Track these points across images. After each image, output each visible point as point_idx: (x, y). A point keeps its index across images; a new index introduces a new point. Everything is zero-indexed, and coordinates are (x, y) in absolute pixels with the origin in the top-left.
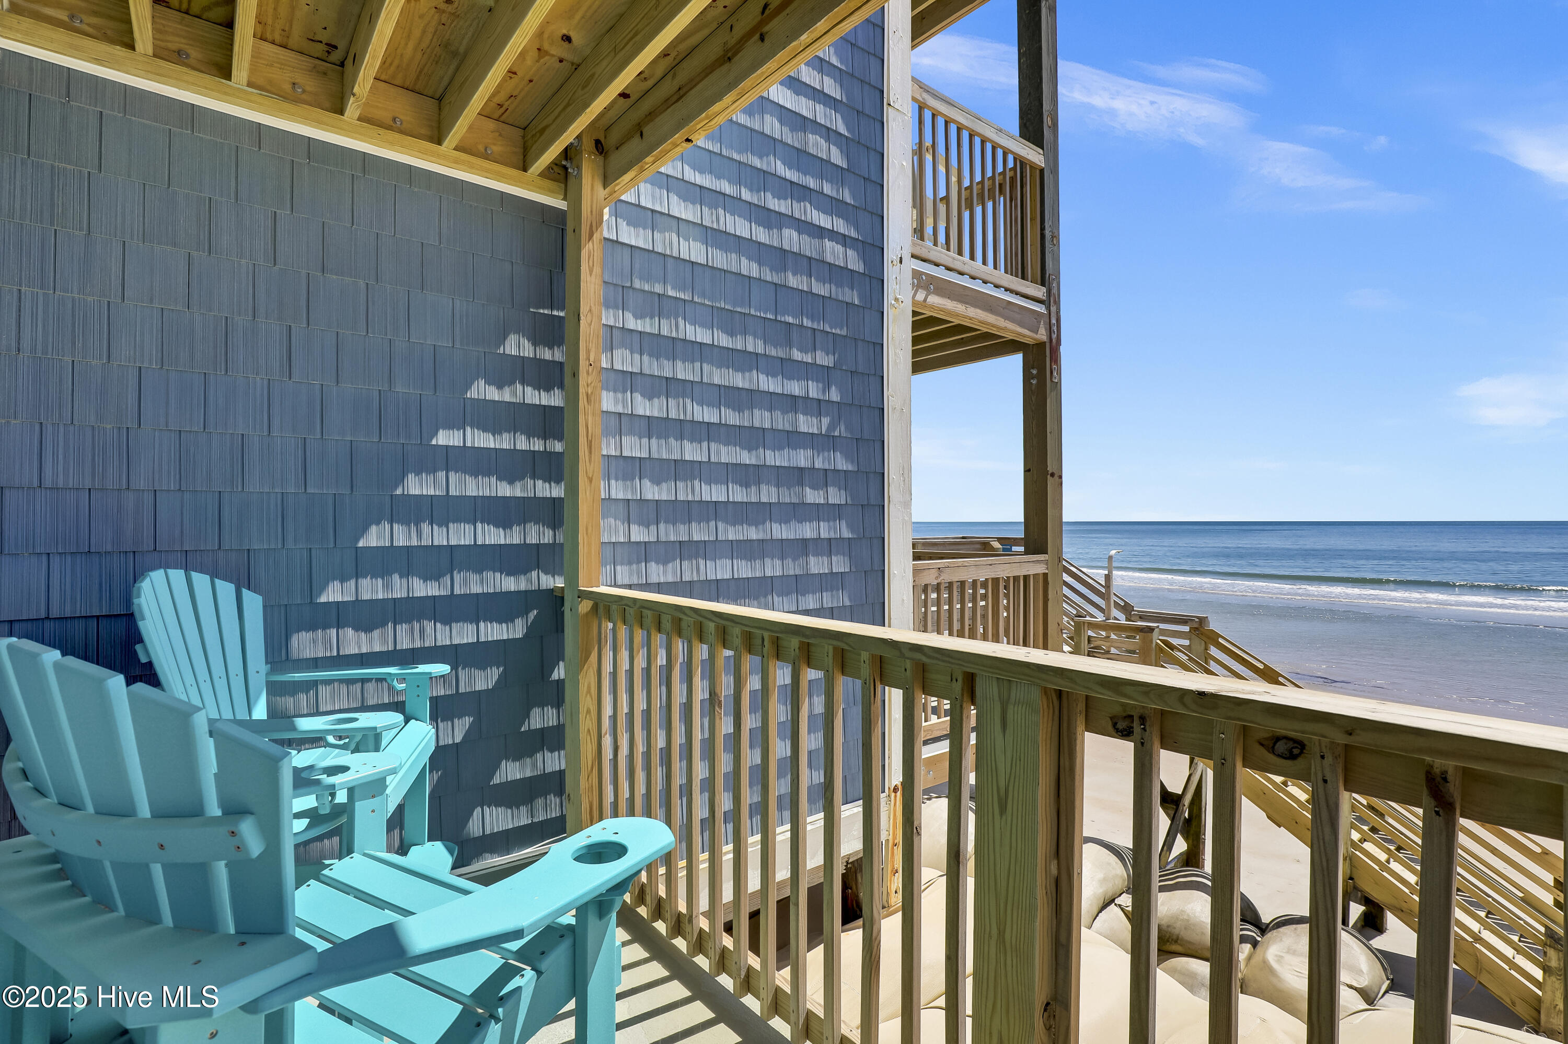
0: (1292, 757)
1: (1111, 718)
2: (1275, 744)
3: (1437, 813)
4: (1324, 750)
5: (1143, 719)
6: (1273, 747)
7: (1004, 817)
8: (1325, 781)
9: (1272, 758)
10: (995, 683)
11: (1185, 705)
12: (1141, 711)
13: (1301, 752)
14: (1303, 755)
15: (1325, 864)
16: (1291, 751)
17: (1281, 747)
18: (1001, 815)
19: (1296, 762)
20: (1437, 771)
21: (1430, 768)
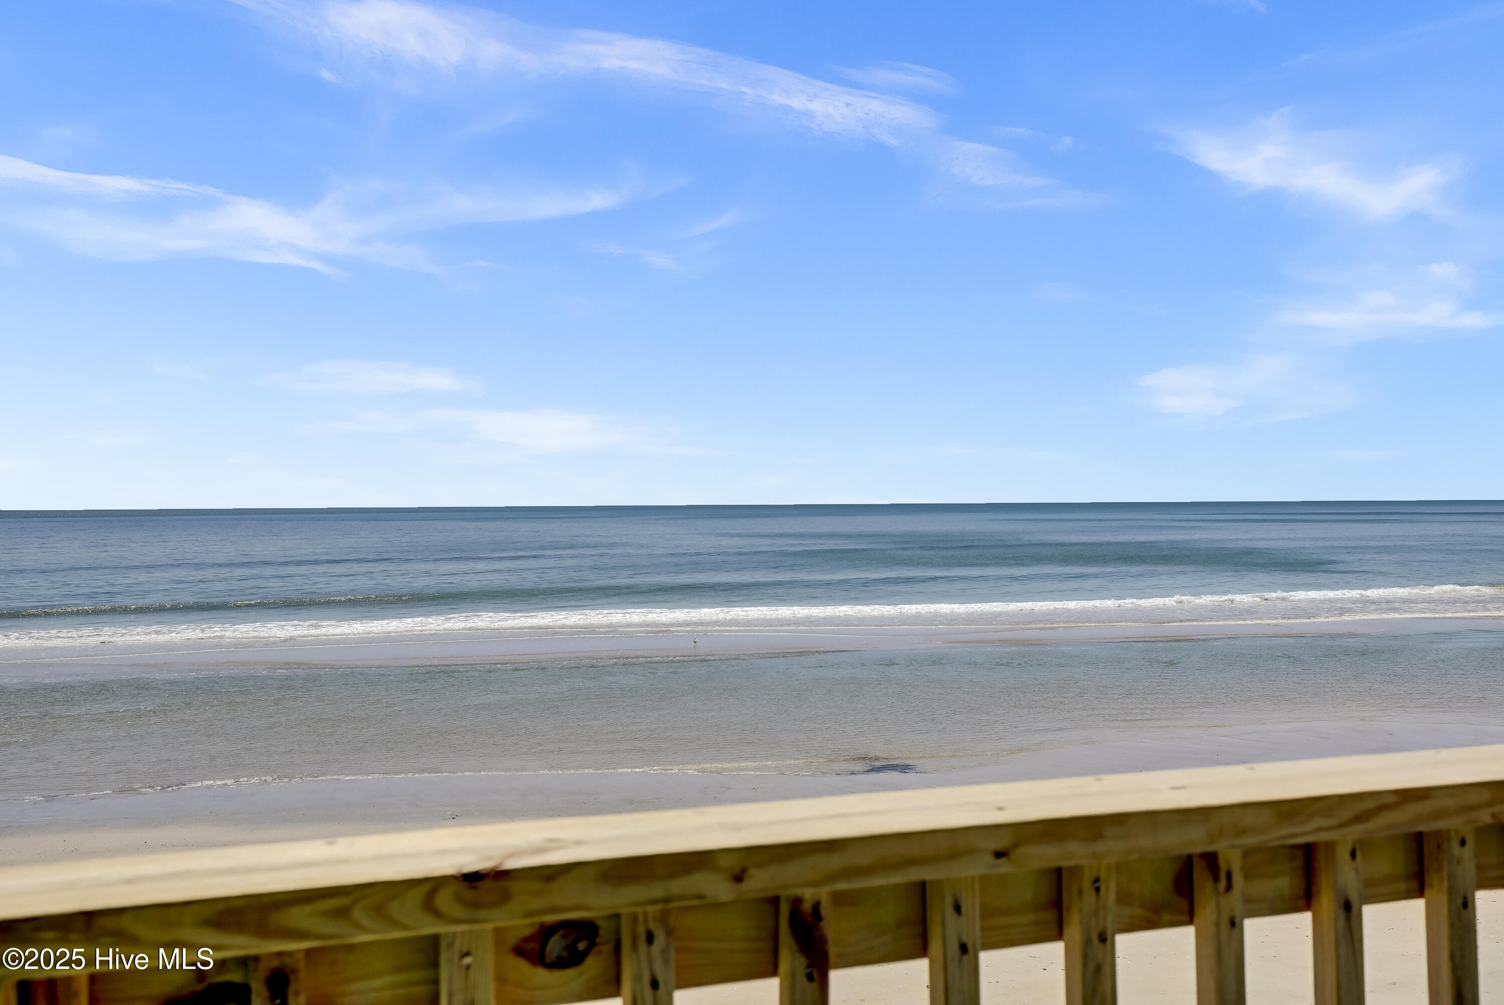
2: (543, 947)
3: (810, 977)
17: (554, 946)
20: (807, 906)
21: (797, 902)
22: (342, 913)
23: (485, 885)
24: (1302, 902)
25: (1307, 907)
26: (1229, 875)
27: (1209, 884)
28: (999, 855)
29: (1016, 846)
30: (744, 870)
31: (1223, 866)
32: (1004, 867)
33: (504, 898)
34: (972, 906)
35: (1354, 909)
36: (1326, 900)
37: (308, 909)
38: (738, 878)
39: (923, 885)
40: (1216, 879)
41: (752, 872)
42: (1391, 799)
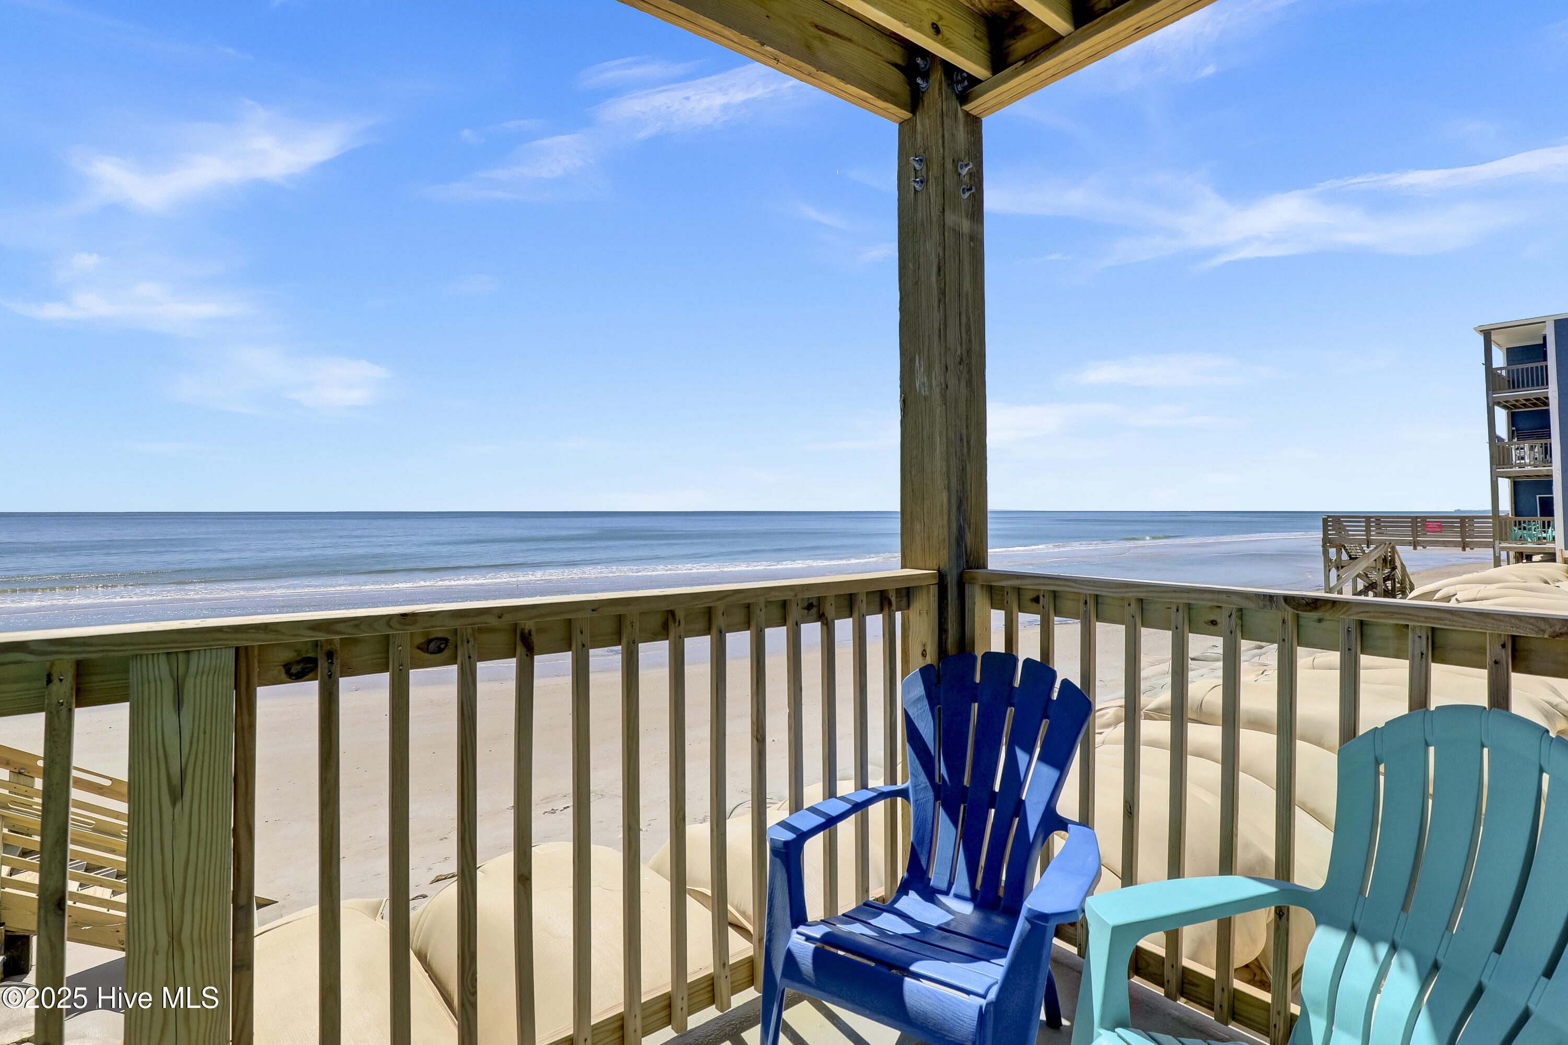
0: (440, 650)
1: (284, 666)
2: (428, 645)
3: (527, 655)
4: (469, 637)
5: (330, 655)
6: (427, 649)
7: (179, 805)
8: (470, 657)
9: (427, 656)
10: (163, 659)
11: (391, 627)
12: (329, 648)
13: (446, 645)
14: (447, 648)
15: (470, 712)
16: (439, 647)
17: (432, 646)
18: (174, 804)
19: (443, 653)
20: (526, 631)
21: (523, 630)
22: (356, 626)
23: (409, 618)
24: (708, 632)
25: (709, 634)
26: (679, 622)
27: (673, 625)
28: (593, 610)
29: (599, 607)
30: (502, 614)
31: (677, 618)
32: (595, 614)
33: (415, 622)
34: (587, 633)
35: (723, 633)
36: (714, 630)
37: (344, 624)
38: (500, 617)
39: (570, 619)
40: (675, 622)
41: (504, 615)
42: (730, 593)
